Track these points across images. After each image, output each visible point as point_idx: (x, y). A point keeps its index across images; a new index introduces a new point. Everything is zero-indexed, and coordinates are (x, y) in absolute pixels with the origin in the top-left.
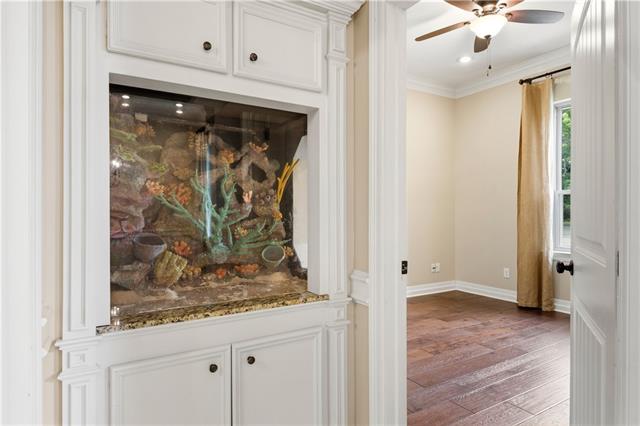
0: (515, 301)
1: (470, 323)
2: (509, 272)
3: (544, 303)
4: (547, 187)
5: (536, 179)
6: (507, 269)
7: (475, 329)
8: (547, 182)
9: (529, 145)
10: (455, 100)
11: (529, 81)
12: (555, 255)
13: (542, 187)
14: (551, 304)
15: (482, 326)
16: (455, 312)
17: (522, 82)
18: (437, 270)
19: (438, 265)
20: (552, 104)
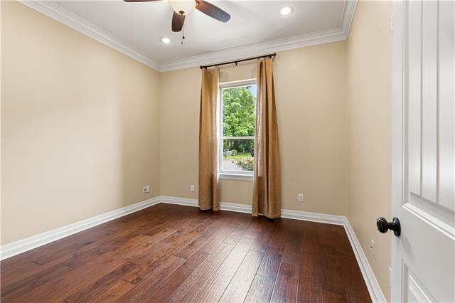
0: (197, 206)
1: (168, 234)
2: (194, 188)
3: (215, 206)
4: (216, 135)
5: (210, 129)
6: (192, 186)
7: (172, 238)
8: (216, 131)
9: (206, 108)
10: (160, 73)
11: (206, 67)
12: (220, 176)
13: (213, 135)
14: (218, 206)
15: (177, 234)
16: (159, 224)
17: (201, 67)
18: (147, 191)
19: (148, 187)
20: (219, 84)
